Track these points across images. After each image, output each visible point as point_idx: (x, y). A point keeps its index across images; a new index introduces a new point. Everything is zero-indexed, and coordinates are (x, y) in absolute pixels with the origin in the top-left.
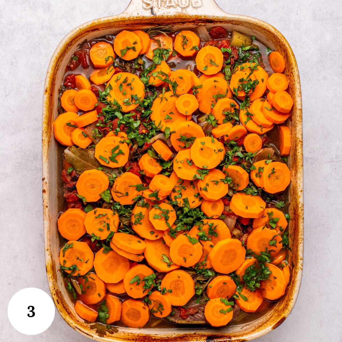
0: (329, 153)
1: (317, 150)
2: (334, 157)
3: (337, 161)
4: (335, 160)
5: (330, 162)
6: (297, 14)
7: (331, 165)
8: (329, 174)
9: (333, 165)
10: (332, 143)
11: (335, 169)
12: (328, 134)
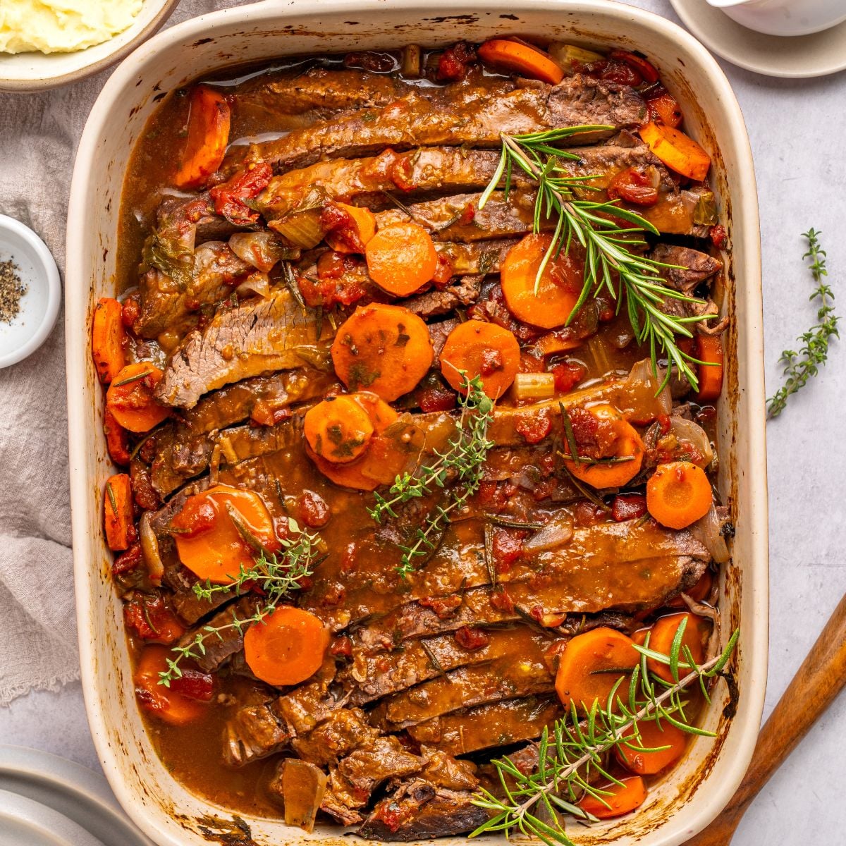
0: (810, 539)
1: (782, 527)
2: (824, 553)
3: (829, 566)
4: (825, 562)
5: (810, 565)
6: (781, 159)
7: (811, 572)
8: (801, 596)
9: (816, 574)
10: (822, 515)
11: (822, 585)
12: (815, 489)
